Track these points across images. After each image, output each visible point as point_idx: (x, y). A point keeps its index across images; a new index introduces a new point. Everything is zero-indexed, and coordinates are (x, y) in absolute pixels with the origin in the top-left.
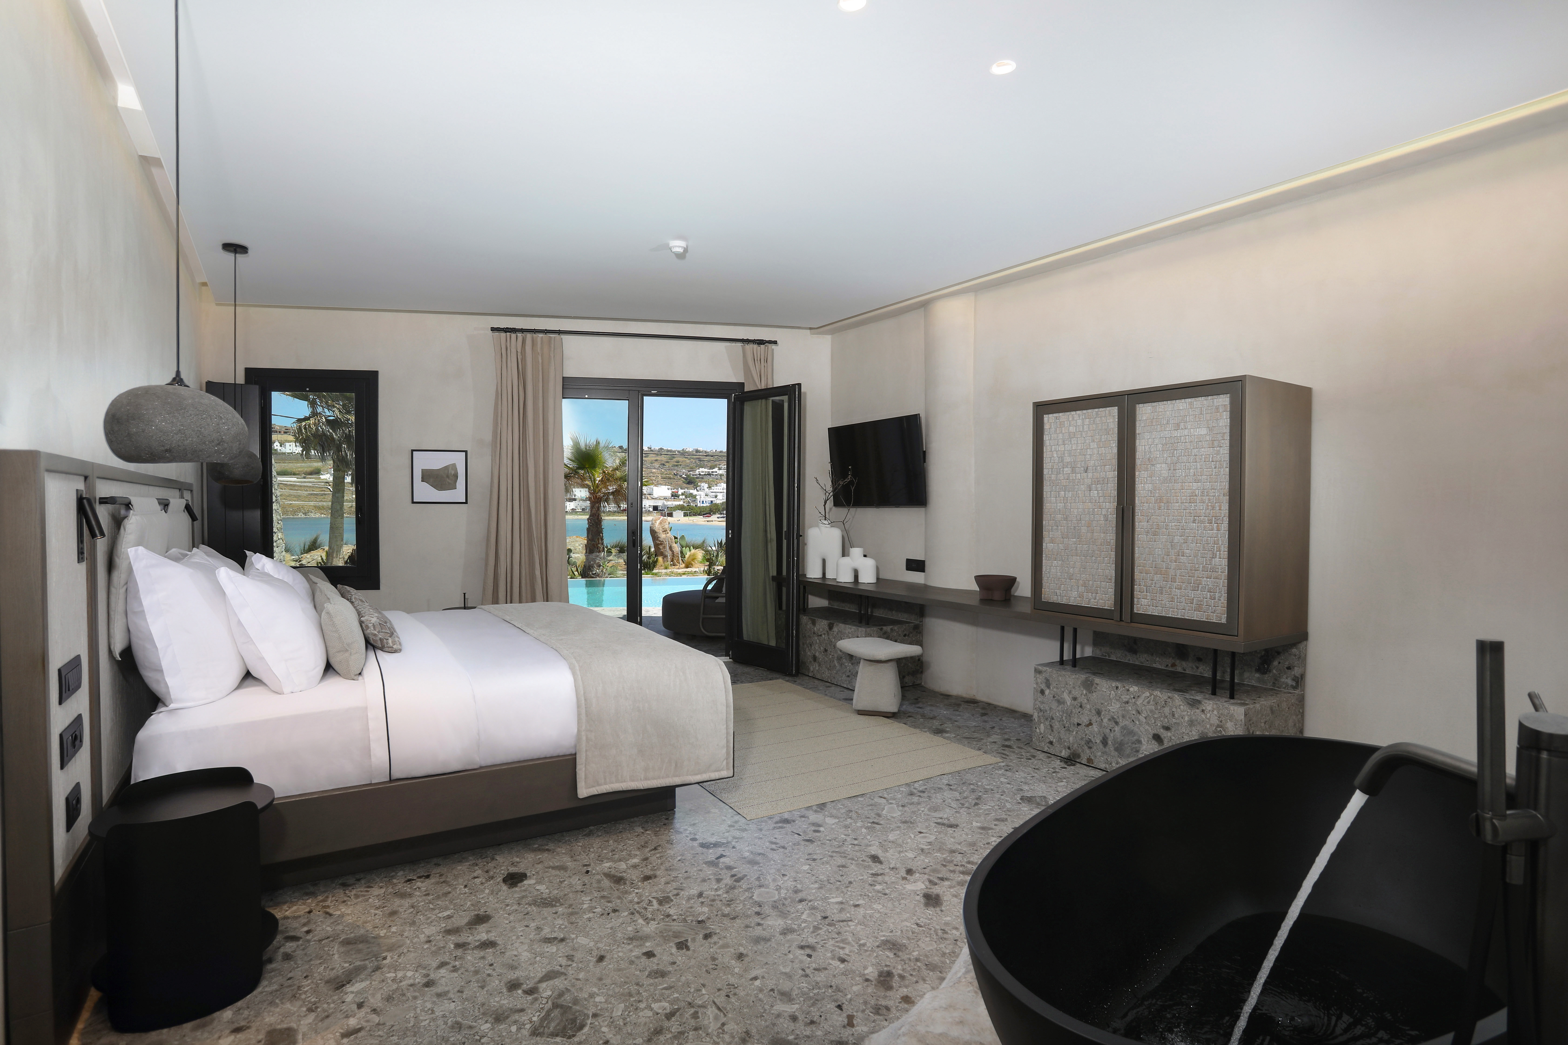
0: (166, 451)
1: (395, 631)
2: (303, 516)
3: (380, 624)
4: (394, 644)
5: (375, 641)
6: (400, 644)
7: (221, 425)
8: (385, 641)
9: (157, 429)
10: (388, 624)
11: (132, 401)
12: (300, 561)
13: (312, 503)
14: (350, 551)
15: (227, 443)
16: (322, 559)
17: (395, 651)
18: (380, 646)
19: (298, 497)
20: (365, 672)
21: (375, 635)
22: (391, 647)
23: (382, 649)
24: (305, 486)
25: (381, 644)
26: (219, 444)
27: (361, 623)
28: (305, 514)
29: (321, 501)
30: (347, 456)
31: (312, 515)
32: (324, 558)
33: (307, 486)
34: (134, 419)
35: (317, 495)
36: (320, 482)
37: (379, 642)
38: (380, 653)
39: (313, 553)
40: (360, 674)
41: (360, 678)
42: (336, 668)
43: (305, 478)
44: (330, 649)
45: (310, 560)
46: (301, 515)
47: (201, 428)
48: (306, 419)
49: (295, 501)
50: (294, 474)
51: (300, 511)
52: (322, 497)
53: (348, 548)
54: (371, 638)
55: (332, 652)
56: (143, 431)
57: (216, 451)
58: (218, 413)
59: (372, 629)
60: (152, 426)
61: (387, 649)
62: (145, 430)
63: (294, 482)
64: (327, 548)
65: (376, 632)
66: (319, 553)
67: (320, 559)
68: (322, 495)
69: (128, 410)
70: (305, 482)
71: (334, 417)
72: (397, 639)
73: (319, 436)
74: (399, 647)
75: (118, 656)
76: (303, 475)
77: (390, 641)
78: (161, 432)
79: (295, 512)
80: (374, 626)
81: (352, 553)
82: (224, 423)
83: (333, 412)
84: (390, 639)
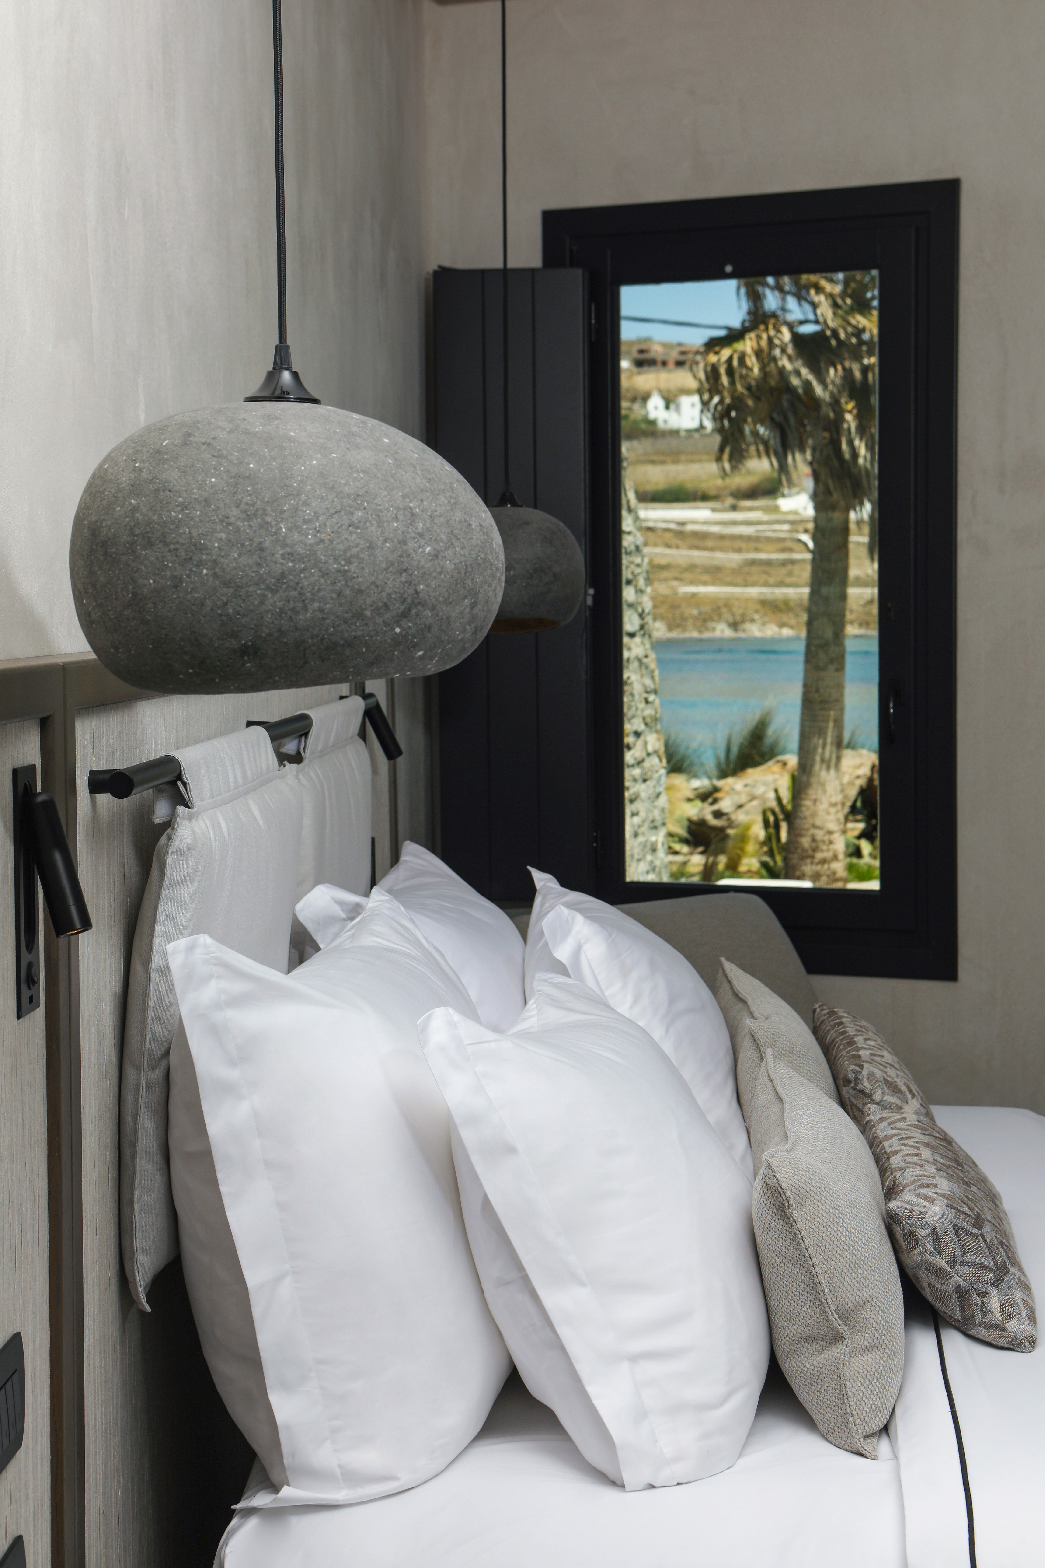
0: (244, 651)
1: (1014, 1261)
2: (728, 633)
3: (957, 1229)
4: (1010, 1317)
5: (943, 1296)
6: (1032, 1315)
7: (411, 544)
8: (975, 1299)
9: (215, 575)
10: (987, 1229)
11: (145, 475)
12: (715, 801)
13: (754, 592)
14: (865, 771)
15: (433, 608)
16: (779, 800)
17: (1014, 1345)
18: (958, 1315)
19: (715, 574)
20: (900, 1426)
21: (938, 1272)
22: (996, 1327)
23: (965, 1329)
24: (734, 537)
25: (963, 1310)
26: (405, 615)
27: (891, 1222)
28: (734, 626)
29: (781, 584)
30: (855, 455)
31: (755, 630)
32: (786, 796)
33: (740, 537)
34: (150, 544)
35: (769, 563)
36: (778, 522)
37: (954, 1300)
38: (954, 1341)
39: (753, 775)
40: (885, 1429)
41: (884, 1446)
42: (802, 1395)
43: (734, 508)
44: (780, 1322)
45: (743, 799)
46: (722, 631)
47: (349, 562)
48: (734, 336)
49: (705, 583)
50: (704, 497)
51: (720, 616)
52: (783, 571)
53: (857, 761)
54: (925, 1279)
55: (787, 1333)
56: (177, 582)
57: (397, 642)
58: (404, 496)
59: (929, 1247)
60: (200, 564)
61: (982, 1333)
62: (181, 580)
63: (705, 523)
64: (792, 760)
65: (943, 1263)
66: (769, 778)
67: (772, 795)
68: (784, 563)
69: (135, 509)
70: (734, 523)
71: (817, 322)
72: (1018, 1295)
73: (772, 390)
74: (1027, 1327)
75: (143, 1299)
76: (730, 501)
77: (994, 1302)
78: (226, 584)
79: (704, 621)
80: (935, 1235)
81: (870, 780)
82: (421, 535)
83: (815, 306)
84: (994, 1292)
